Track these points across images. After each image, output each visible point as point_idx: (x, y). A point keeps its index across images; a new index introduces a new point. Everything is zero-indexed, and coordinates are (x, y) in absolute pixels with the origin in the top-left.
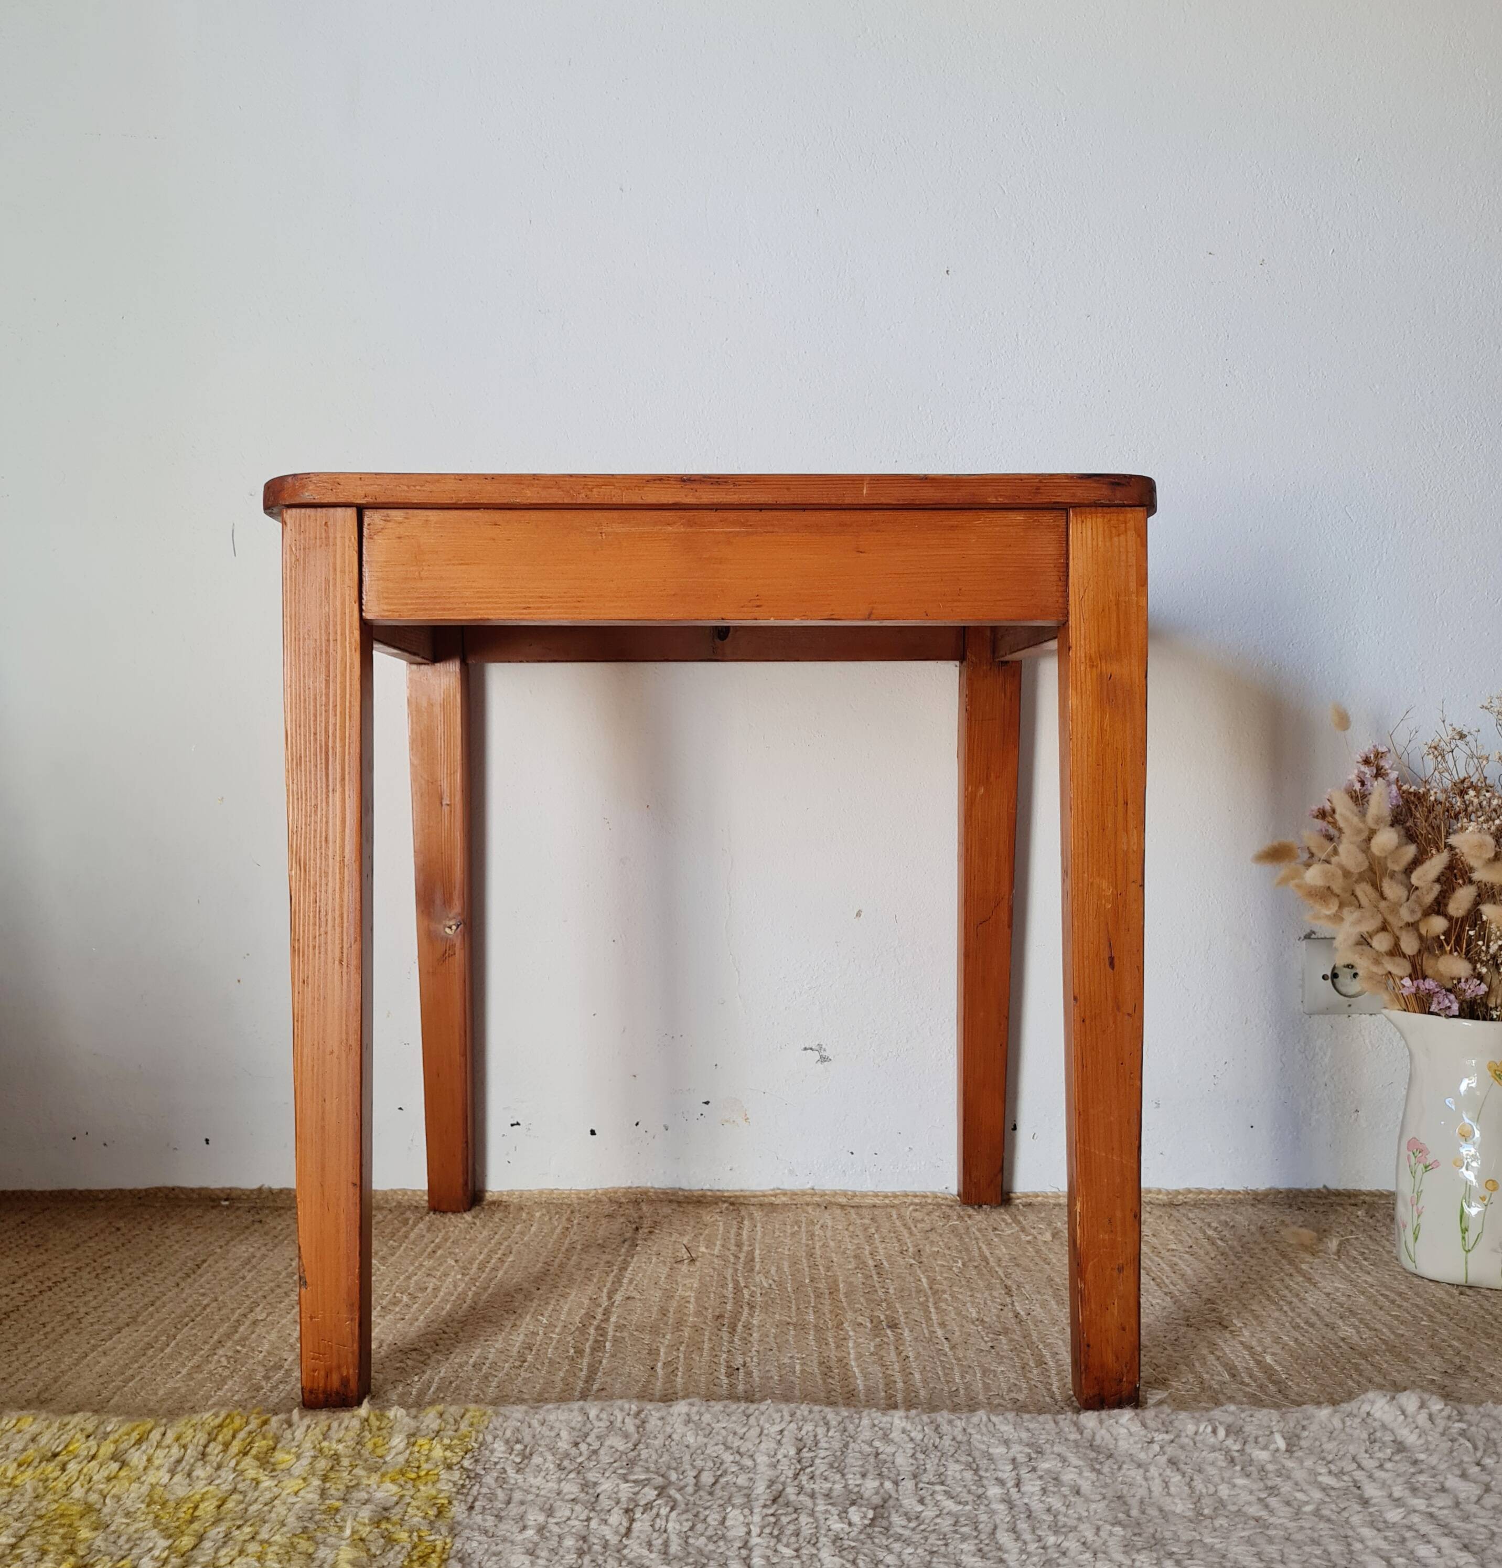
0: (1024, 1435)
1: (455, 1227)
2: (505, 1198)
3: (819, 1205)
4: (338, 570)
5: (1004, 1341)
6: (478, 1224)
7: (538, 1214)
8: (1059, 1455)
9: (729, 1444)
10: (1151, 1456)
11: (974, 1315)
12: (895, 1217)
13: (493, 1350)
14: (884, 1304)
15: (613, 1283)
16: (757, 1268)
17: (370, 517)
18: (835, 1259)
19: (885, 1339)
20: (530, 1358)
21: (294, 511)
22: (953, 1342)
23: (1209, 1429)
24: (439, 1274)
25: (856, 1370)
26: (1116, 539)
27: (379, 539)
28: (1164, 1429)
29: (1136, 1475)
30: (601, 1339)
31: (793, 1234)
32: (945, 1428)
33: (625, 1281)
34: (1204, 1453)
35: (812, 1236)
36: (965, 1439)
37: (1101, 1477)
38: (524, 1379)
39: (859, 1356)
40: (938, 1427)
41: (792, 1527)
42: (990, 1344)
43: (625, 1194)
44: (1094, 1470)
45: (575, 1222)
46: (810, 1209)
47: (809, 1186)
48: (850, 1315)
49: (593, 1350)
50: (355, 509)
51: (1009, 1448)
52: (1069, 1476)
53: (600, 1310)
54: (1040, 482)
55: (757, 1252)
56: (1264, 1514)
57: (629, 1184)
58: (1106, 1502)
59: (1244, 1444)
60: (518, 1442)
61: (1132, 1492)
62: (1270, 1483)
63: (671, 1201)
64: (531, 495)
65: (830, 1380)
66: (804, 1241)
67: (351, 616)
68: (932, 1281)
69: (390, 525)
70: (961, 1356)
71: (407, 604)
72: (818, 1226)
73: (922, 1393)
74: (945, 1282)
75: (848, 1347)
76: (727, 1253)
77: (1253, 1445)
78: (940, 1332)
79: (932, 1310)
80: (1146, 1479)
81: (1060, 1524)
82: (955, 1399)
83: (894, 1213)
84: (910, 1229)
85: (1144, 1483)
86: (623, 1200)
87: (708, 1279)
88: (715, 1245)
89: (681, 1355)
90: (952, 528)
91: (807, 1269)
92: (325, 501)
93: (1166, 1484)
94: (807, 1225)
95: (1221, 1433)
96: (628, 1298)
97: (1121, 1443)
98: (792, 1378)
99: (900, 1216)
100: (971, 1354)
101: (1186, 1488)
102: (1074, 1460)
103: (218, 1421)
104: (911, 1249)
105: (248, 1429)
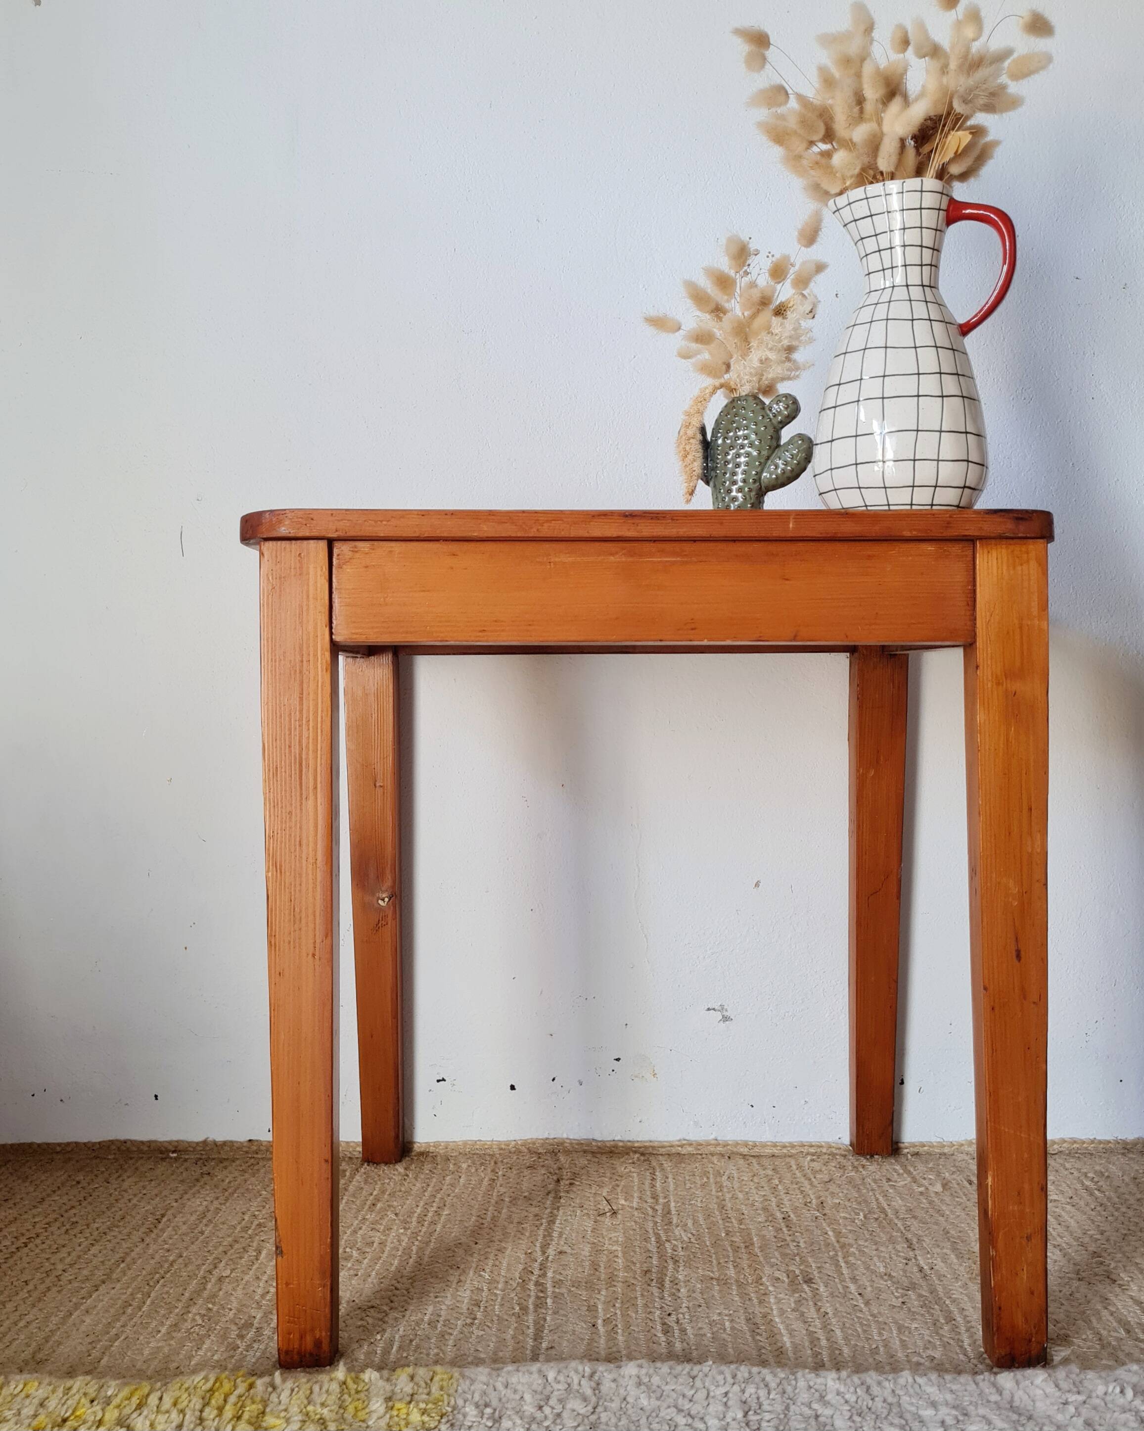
0: (949, 1397)
1: (390, 1178)
2: (432, 1149)
3: (723, 1155)
5: (913, 1297)
6: (410, 1176)
7: (464, 1166)
10: (1068, 1417)
11: (882, 1270)
12: (793, 1166)
13: (444, 1307)
14: (797, 1258)
15: (545, 1237)
16: (675, 1221)
18: (746, 1212)
19: (803, 1295)
20: (479, 1315)
22: (866, 1298)
23: (1118, 1389)
24: (382, 1228)
25: (781, 1327)
28: (1075, 1389)
30: (541, 1295)
31: (703, 1186)
32: (875, 1390)
33: (555, 1235)
34: (1116, 1414)
35: (720, 1187)
36: (895, 1400)
38: (478, 1337)
39: (782, 1312)
40: (868, 1388)
42: (901, 1300)
43: (542, 1145)
45: (500, 1173)
46: (715, 1159)
47: (712, 1137)
48: (768, 1270)
49: (536, 1307)
51: (936, 1409)
53: (537, 1265)
55: (672, 1204)
57: (548, 1135)
60: (488, 1405)
63: (585, 1152)
65: (758, 1337)
66: (714, 1193)
68: (838, 1234)
70: (876, 1312)
72: (725, 1178)
73: (846, 1351)
74: (850, 1236)
75: (769, 1302)
76: (645, 1205)
78: (852, 1288)
79: (843, 1265)
82: (877, 1357)
83: (793, 1162)
84: (810, 1180)
86: (542, 1151)
87: (631, 1232)
88: (632, 1197)
89: (618, 1312)
91: (721, 1222)
94: (715, 1177)
95: (1129, 1393)
96: (560, 1253)
97: (1038, 1404)
98: (724, 1336)
99: (799, 1166)
100: (884, 1309)
102: (998, 1423)
103: (209, 1385)
104: (814, 1201)
105: (237, 1393)
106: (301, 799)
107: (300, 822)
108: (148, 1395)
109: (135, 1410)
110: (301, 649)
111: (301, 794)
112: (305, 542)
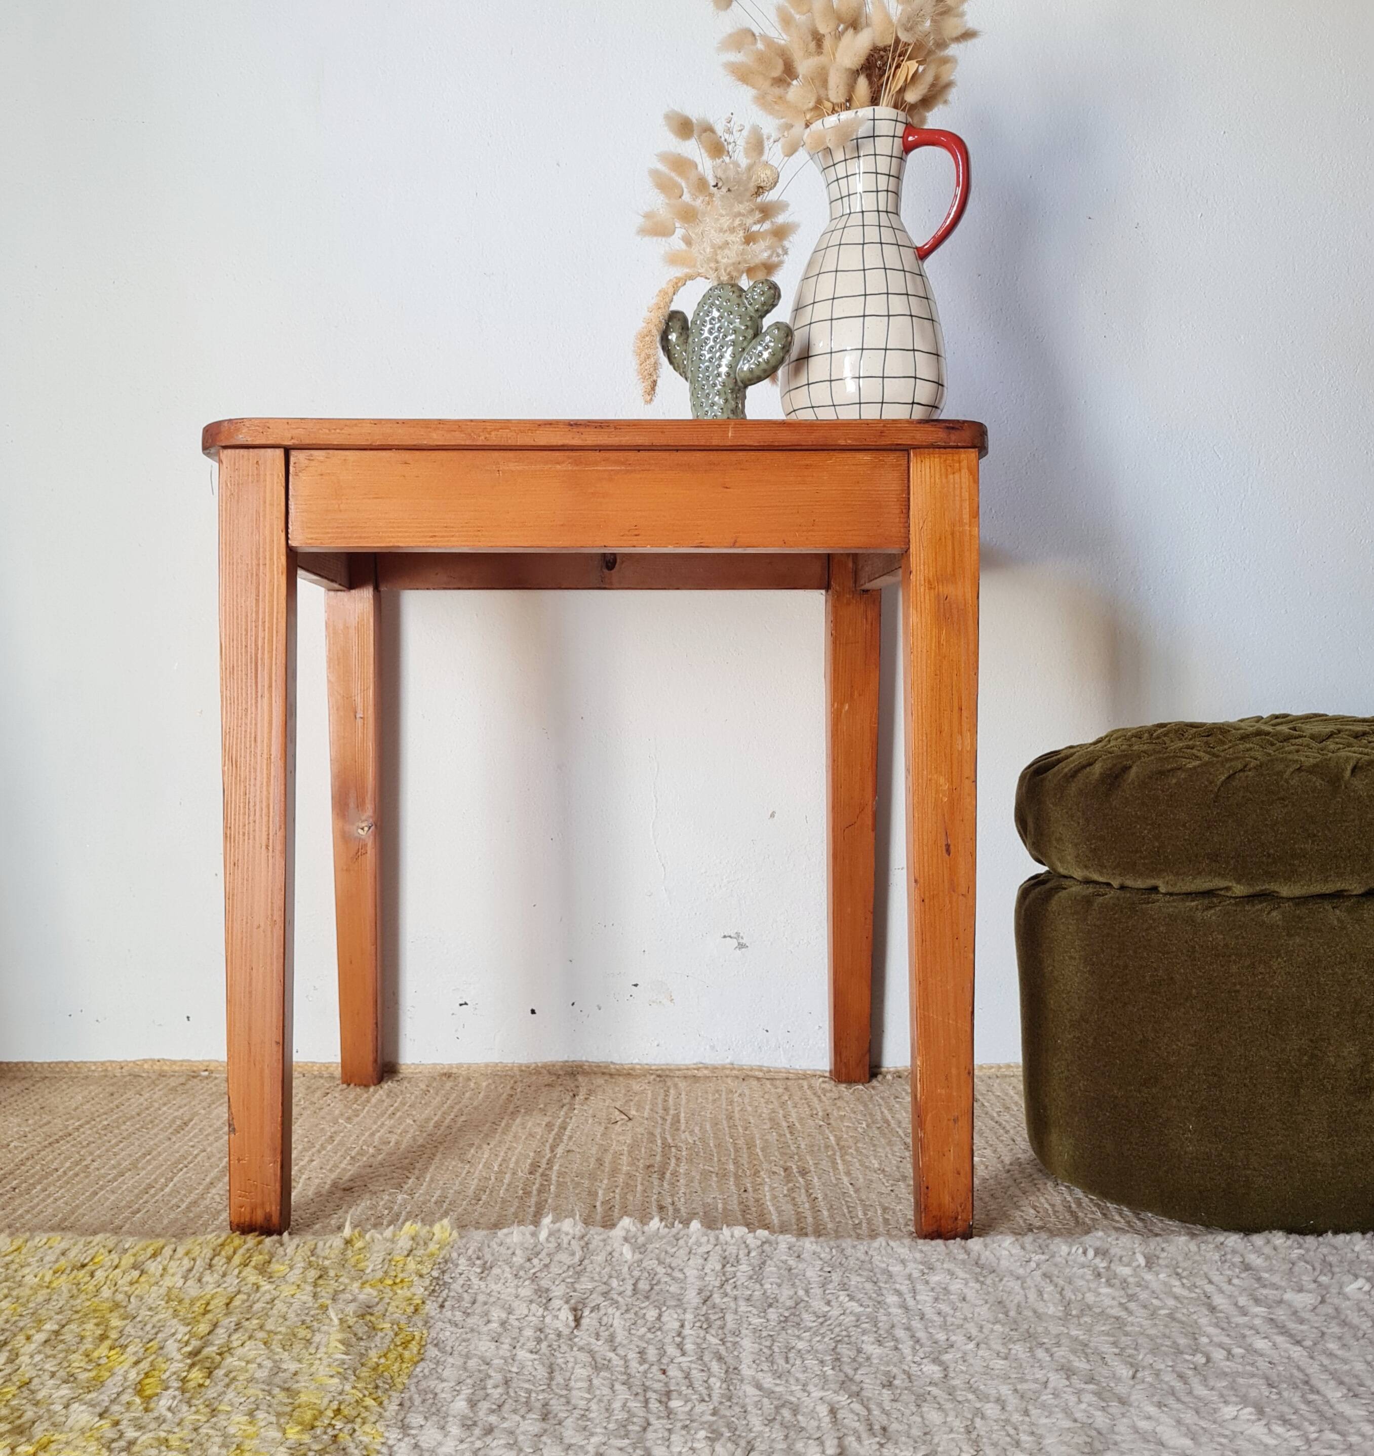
0: (918, 1256)
1: (412, 1094)
2: (454, 1070)
3: (737, 1077)
4: (268, 502)
5: (902, 1186)
6: (432, 1091)
7: (484, 1084)
8: (949, 1270)
9: (662, 1260)
10: (1029, 1271)
11: (876, 1166)
12: (806, 1087)
13: (451, 1191)
14: (796, 1157)
15: (555, 1139)
16: (683, 1128)
17: (295, 456)
18: (752, 1121)
19: (797, 1185)
20: (484, 1197)
21: (229, 452)
22: (858, 1187)
23: (1081, 1250)
24: (399, 1131)
25: (771, 1208)
26: (951, 476)
27: (303, 476)
28: (1041, 1251)
29: (1016, 1286)
30: (546, 1183)
31: (714, 1101)
32: (849, 1251)
33: (565, 1138)
34: (1075, 1269)
35: (731, 1103)
36: (867, 1258)
37: (984, 1287)
38: (480, 1213)
39: (774, 1197)
40: (843, 1250)
41: (719, 1323)
42: (890, 1188)
43: (562, 1068)
44: (977, 1281)
45: (519, 1090)
46: (729, 1080)
47: (728, 1061)
48: (765, 1166)
49: (540, 1192)
50: (282, 450)
51: (905, 1266)
52: (956, 1286)
53: (544, 1161)
54: (884, 426)
55: (682, 1115)
56: (1123, 1314)
57: (566, 1058)
58: (988, 1305)
59: (1111, 1262)
60: (478, 1258)
61: (1011, 1298)
62: (1130, 1292)
63: (603, 1073)
65: (748, 1216)
66: (724, 1106)
67: (279, 544)
68: (838, 1139)
69: (313, 463)
70: (864, 1197)
71: (328, 533)
72: (737, 1095)
73: (829, 1226)
74: (850, 1140)
75: (764, 1191)
76: (655, 1115)
77: (1118, 1263)
78: (845, 1180)
79: (839, 1161)
80: (1023, 1288)
81: (948, 1323)
82: (858, 1231)
83: (805, 1084)
84: (819, 1097)
85: (1021, 1292)
86: (561, 1073)
87: (640, 1136)
88: (644, 1108)
89: (617, 1197)
90: (807, 466)
91: (727, 1129)
92: (257, 442)
93: (1040, 1293)
94: (727, 1094)
95: (1091, 1253)
96: (568, 1151)
97: (1002, 1262)
98: (715, 1214)
99: (810, 1087)
100: (873, 1196)
101: (1058, 1296)
102: (960, 1273)
103: (220, 1241)
104: (820, 1114)
105: (246, 1247)
106: (257, 697)
107: (256, 720)
108: (163, 1248)
109: (150, 1258)
111: (257, 692)
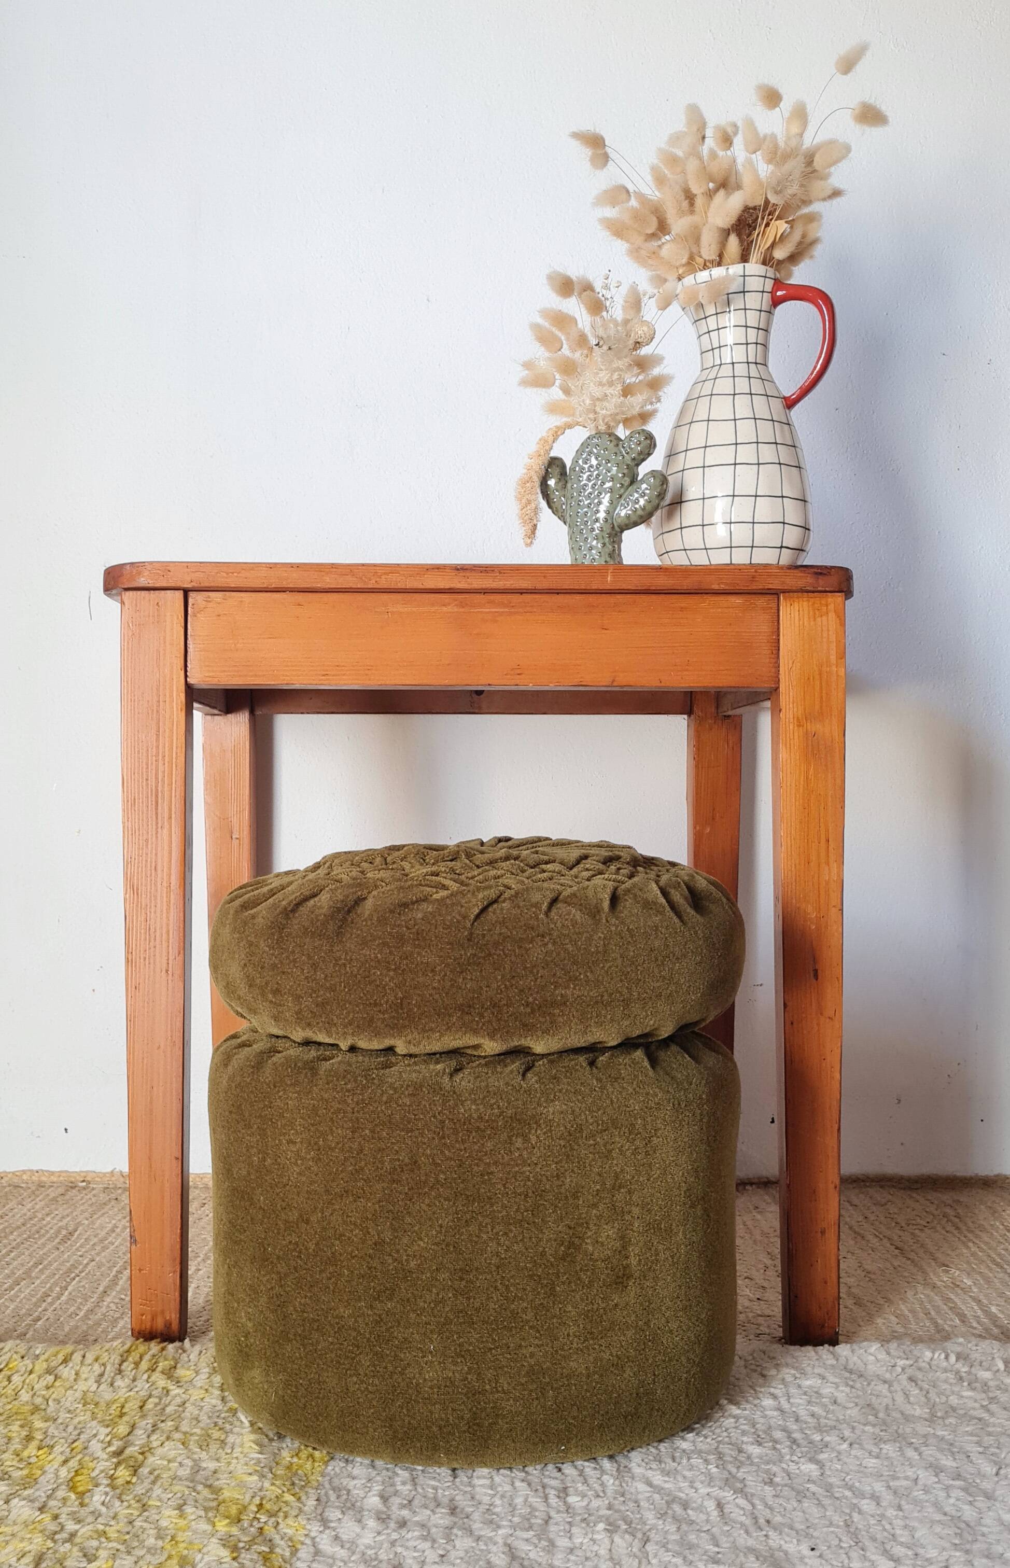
4: (167, 643)
8: (819, 1375)
10: (895, 1375)
17: (194, 598)
21: (131, 594)
23: (943, 1356)
26: (819, 619)
27: (201, 615)
28: (906, 1356)
29: (883, 1388)
34: (938, 1373)
37: (854, 1390)
42: (757, 1296)
44: (847, 1385)
50: (182, 591)
52: (827, 1390)
54: (755, 571)
56: (985, 1416)
58: (859, 1408)
59: (971, 1367)
61: (879, 1401)
62: (991, 1395)
64: (329, 581)
67: (180, 681)
69: (209, 604)
71: (224, 671)
77: (978, 1367)
80: (891, 1392)
81: (822, 1425)
85: (889, 1394)
90: (682, 609)
92: (159, 585)
93: (907, 1395)
95: (953, 1358)
97: (870, 1367)
101: (923, 1399)
102: (831, 1378)
103: (126, 1347)
105: (151, 1353)
108: (72, 1354)
109: (62, 1363)
110: (158, 690)
112: (163, 592)
